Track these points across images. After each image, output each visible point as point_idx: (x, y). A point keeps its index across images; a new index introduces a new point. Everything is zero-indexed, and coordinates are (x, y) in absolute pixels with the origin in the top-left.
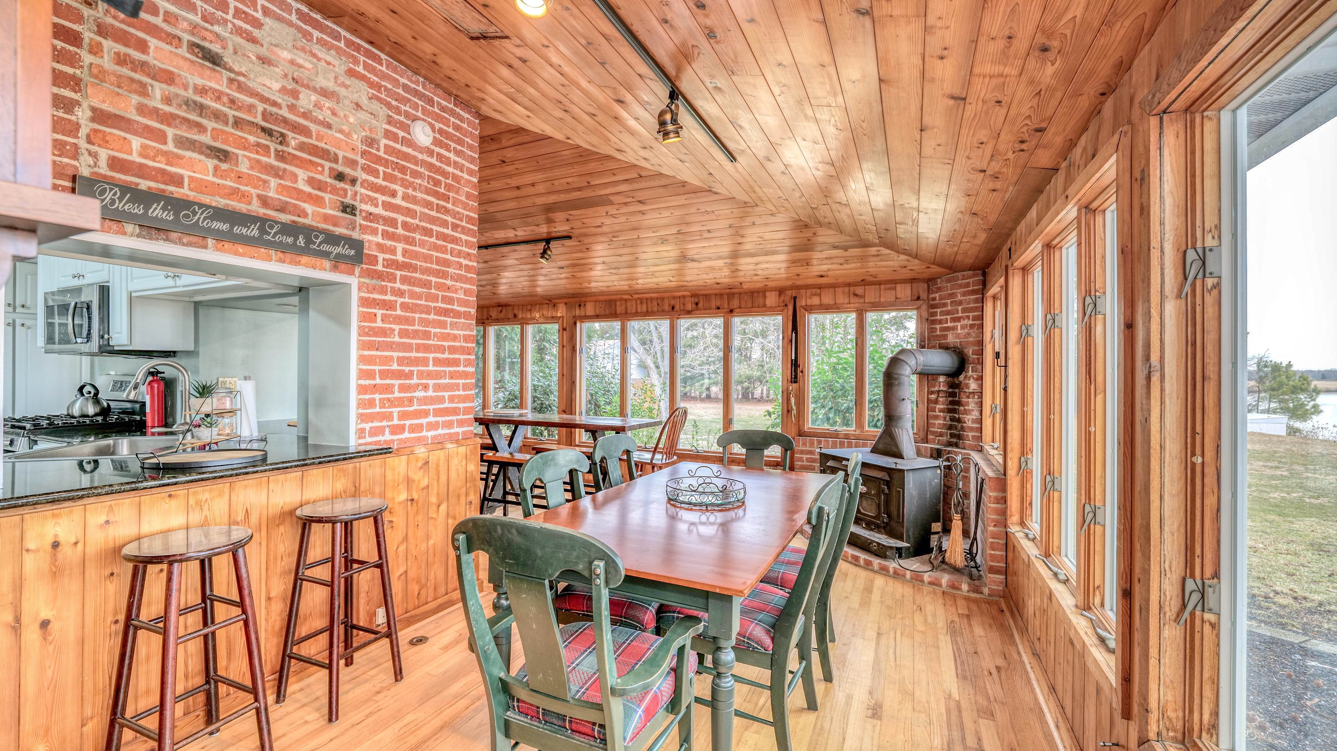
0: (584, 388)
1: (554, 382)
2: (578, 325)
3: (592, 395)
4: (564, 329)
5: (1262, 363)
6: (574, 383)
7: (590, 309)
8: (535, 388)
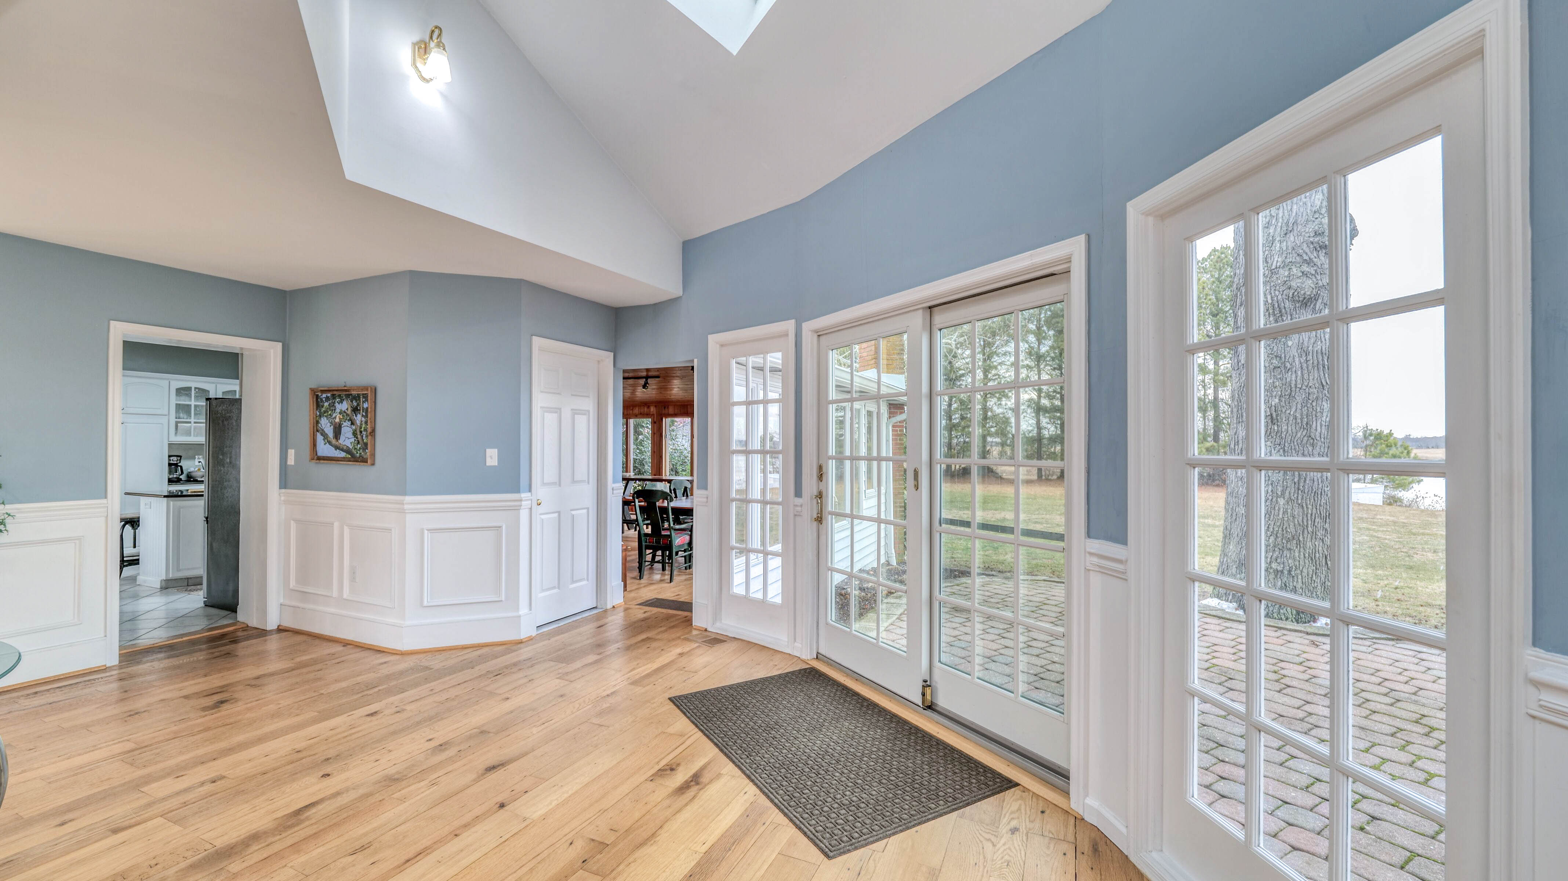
0: (668, 460)
1: (648, 456)
2: (664, 419)
3: (673, 465)
4: (655, 423)
5: (1367, 433)
6: (661, 457)
7: (671, 410)
8: (635, 460)
